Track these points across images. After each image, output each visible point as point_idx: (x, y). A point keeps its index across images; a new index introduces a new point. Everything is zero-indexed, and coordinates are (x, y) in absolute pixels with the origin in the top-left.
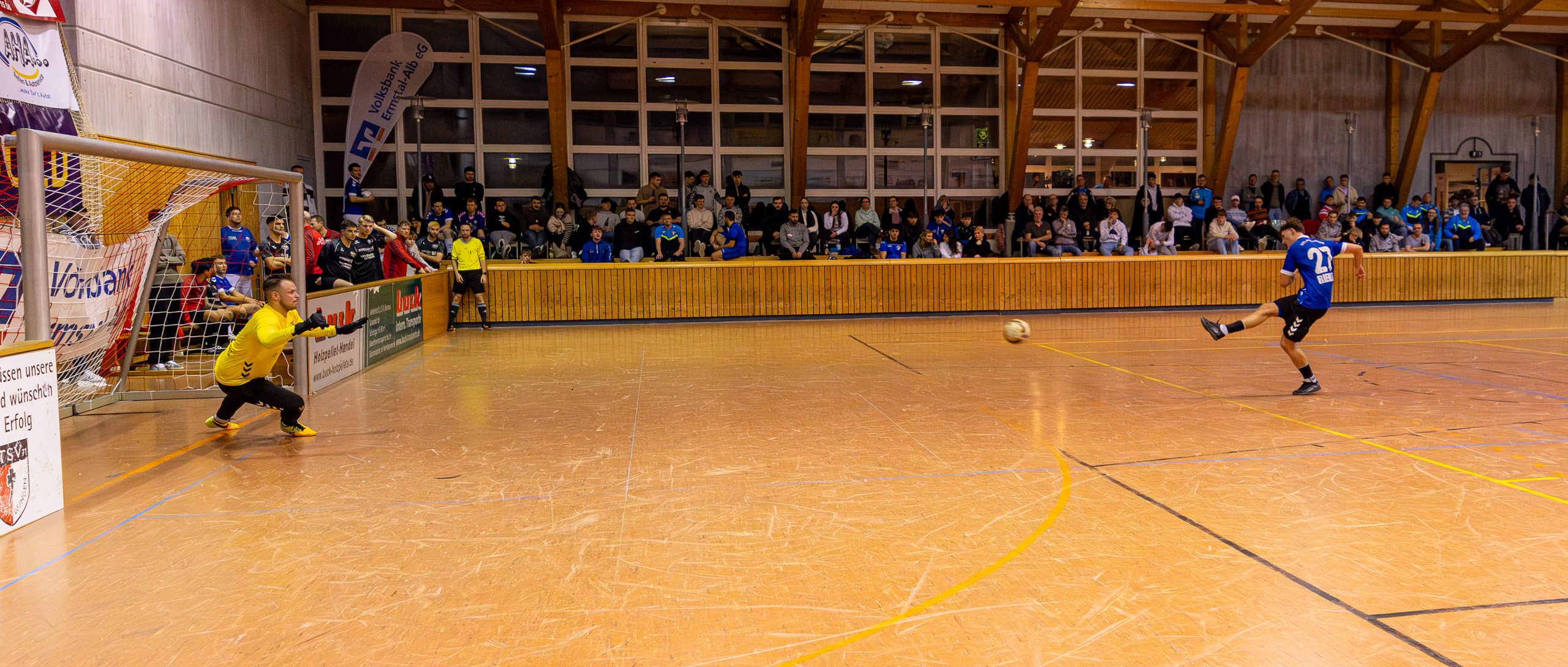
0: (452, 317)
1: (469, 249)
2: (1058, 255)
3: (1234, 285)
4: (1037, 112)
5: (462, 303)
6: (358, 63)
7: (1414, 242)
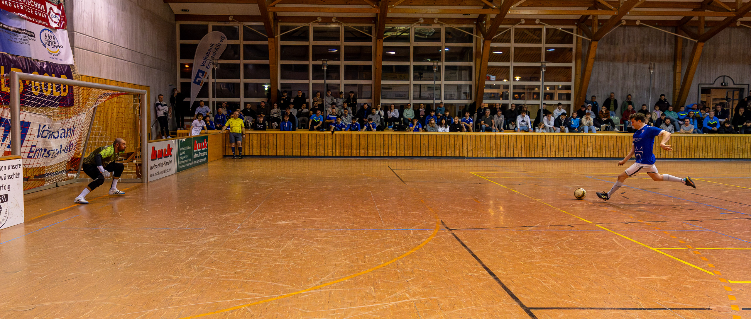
4: (490, 64)
6: (197, 45)
7: (685, 128)
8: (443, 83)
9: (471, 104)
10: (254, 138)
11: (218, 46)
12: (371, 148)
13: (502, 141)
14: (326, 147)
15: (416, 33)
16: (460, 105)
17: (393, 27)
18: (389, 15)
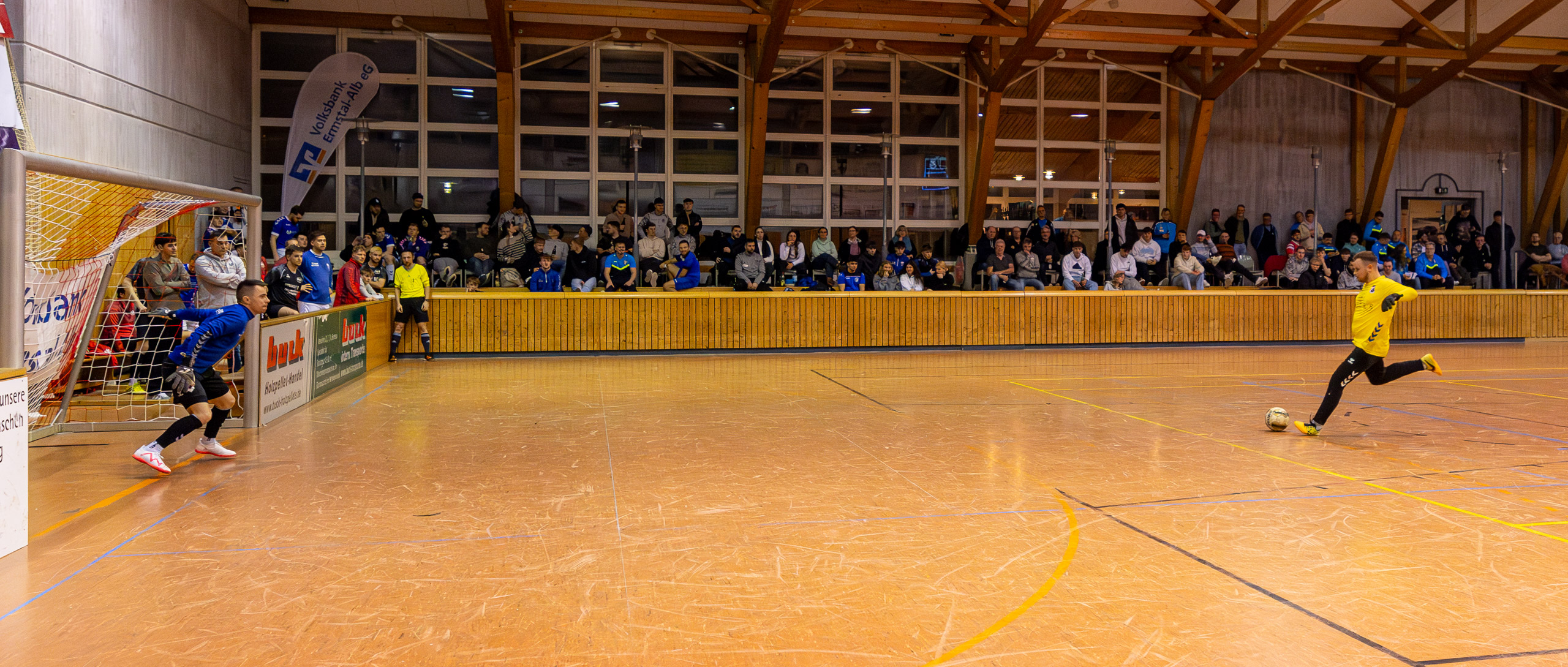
0: (393, 347)
1: (412, 277)
2: (1020, 290)
3: (1201, 321)
4: (999, 142)
5: (404, 332)
6: (302, 82)
8: (896, 182)
11: (356, 88)
13: (1038, 309)
14: (648, 329)
18: (788, 31)
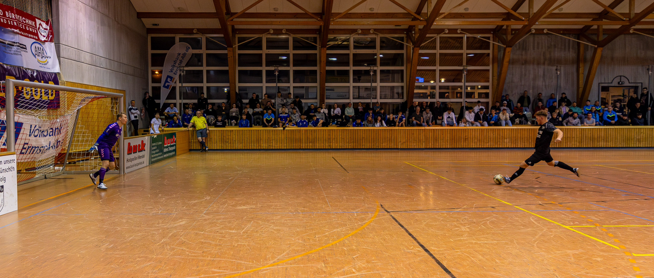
3: (501, 139)
4: (419, 68)
6: (166, 54)
7: (588, 121)
8: (378, 84)
9: (403, 102)
10: (215, 134)
11: (184, 55)
12: (317, 141)
13: (430, 134)
14: (278, 141)
15: (354, 42)
16: (393, 104)
17: (335, 37)
18: (331, 27)
